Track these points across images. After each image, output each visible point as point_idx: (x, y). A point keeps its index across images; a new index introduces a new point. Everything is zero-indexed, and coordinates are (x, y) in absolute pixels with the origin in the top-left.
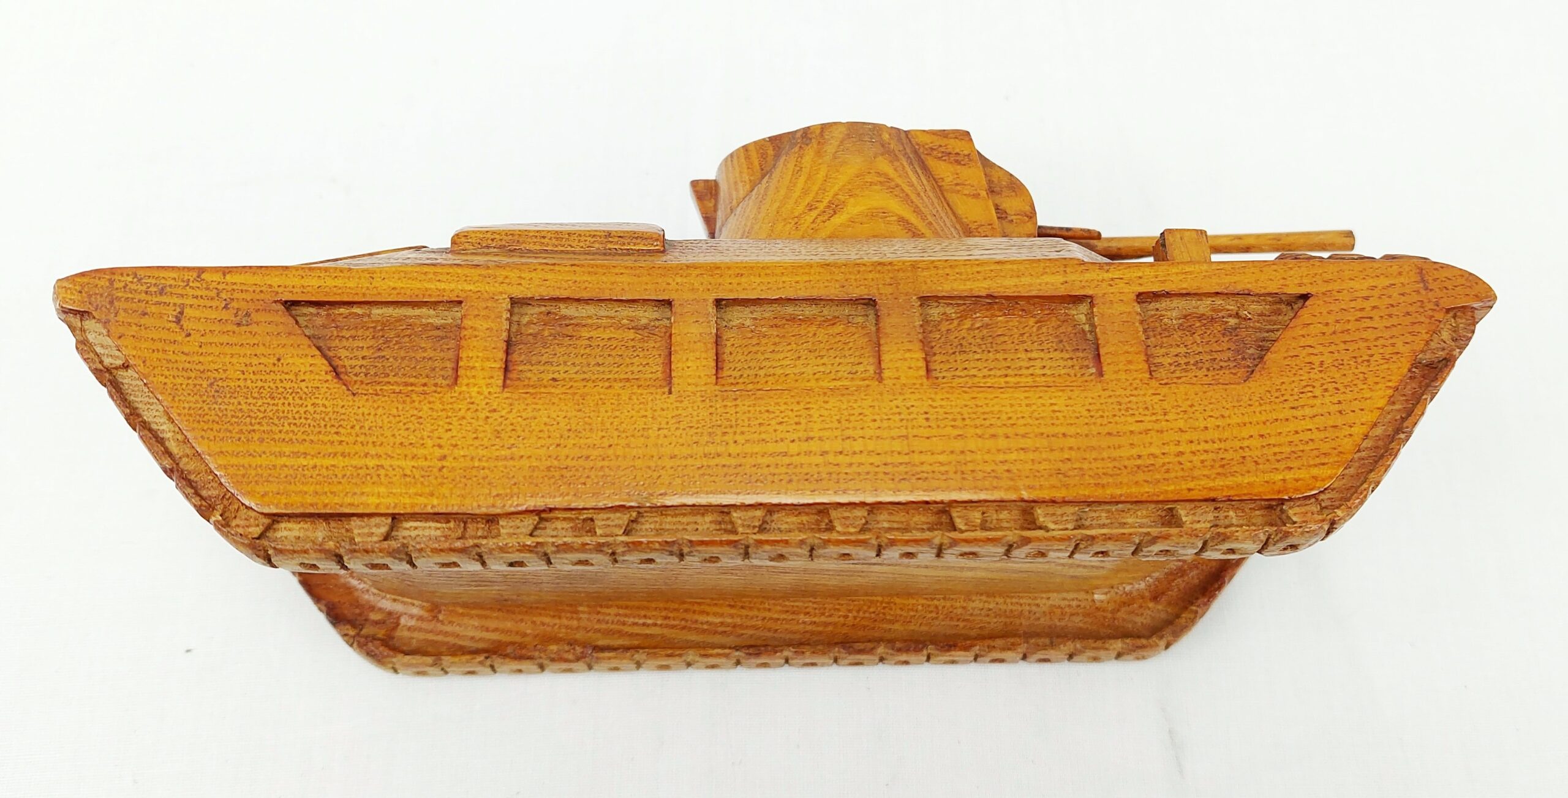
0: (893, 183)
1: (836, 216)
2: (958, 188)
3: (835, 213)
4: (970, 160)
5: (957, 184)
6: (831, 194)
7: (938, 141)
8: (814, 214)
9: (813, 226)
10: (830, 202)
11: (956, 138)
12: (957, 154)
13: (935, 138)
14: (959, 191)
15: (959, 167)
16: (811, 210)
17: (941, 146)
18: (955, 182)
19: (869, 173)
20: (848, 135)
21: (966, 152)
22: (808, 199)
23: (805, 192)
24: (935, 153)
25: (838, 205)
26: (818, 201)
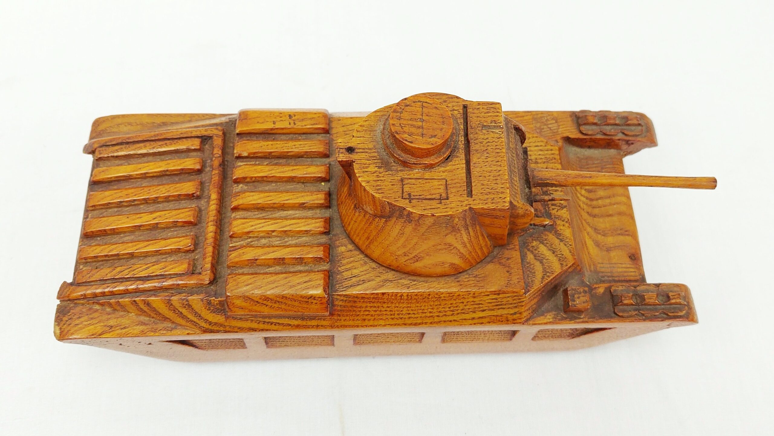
6: (417, 251)
22: (405, 250)
23: (403, 246)
25: (420, 257)
26: (410, 253)
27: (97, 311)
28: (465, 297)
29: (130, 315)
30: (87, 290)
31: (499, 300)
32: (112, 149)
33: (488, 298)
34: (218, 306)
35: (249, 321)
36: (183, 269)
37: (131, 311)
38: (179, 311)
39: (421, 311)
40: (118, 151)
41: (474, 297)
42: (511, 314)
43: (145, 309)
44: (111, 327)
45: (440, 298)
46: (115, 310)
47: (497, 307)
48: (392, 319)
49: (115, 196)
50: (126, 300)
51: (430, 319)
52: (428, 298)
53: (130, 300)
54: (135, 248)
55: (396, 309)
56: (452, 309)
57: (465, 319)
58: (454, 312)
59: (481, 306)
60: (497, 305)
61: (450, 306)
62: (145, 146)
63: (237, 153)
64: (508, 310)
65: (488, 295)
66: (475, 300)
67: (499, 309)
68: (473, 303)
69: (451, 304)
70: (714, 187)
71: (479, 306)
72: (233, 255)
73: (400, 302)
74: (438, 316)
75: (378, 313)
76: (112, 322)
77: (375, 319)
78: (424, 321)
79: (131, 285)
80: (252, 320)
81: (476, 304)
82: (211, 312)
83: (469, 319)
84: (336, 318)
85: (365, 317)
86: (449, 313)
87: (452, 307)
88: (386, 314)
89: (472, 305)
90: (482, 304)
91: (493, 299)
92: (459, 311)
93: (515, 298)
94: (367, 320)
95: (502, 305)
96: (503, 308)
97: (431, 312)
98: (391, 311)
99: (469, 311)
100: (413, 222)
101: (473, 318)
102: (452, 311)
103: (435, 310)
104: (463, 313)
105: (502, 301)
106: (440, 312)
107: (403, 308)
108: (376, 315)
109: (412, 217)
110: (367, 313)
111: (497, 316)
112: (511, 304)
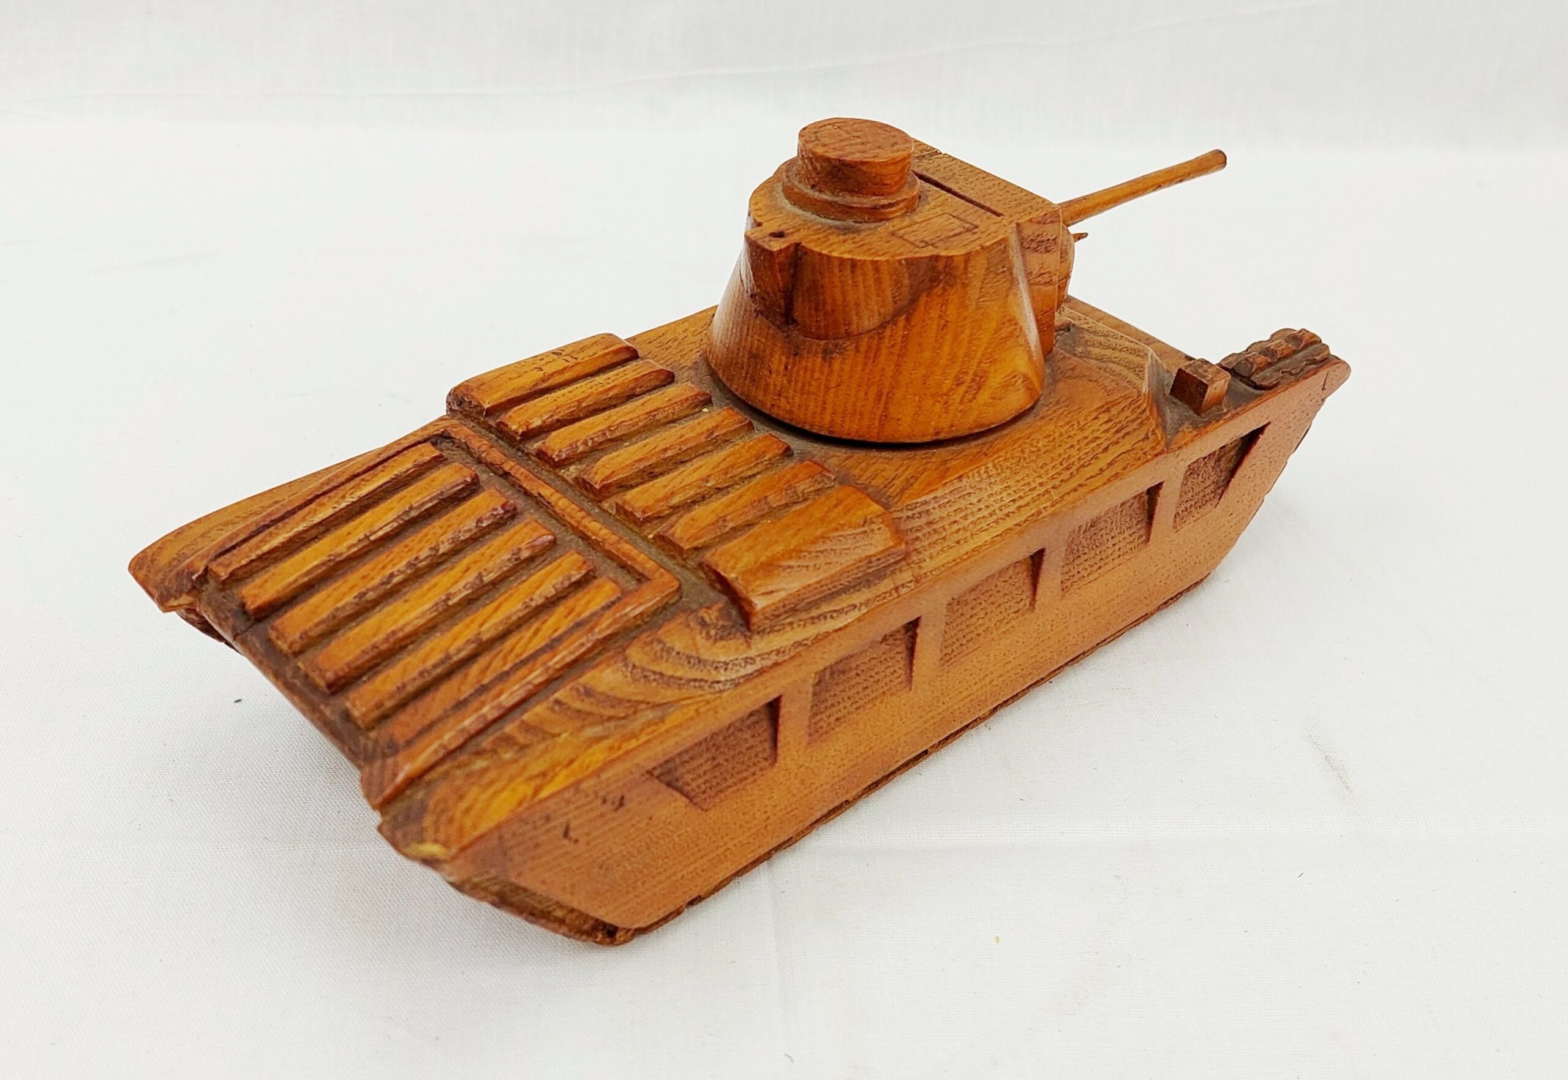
1: (982, 391)
2: (1040, 278)
3: (979, 389)
4: (1055, 244)
6: (976, 360)
7: (1038, 231)
9: (961, 407)
10: (975, 375)
13: (1036, 227)
16: (958, 385)
17: (1039, 235)
18: (1039, 273)
21: (1054, 237)
22: (954, 371)
23: (952, 358)
25: (981, 377)
26: (964, 373)
27: (484, 771)
28: (1070, 434)
29: (560, 740)
30: (440, 737)
31: (1115, 420)
32: (245, 547)
33: (1100, 424)
34: (721, 623)
35: (788, 628)
36: (610, 593)
37: (556, 730)
38: (654, 673)
39: (1027, 488)
40: (267, 541)
41: (1082, 430)
42: (1144, 441)
43: (585, 706)
44: (544, 774)
45: (1039, 450)
46: (523, 748)
47: (1121, 434)
48: (996, 522)
49: (336, 594)
50: (538, 711)
51: (1047, 499)
52: (1025, 458)
53: (545, 704)
54: (475, 626)
55: (992, 499)
56: (1065, 465)
57: (1092, 477)
58: (1071, 471)
59: (1098, 442)
60: (1118, 432)
61: (1060, 460)
62: (322, 505)
63: (520, 426)
64: (1136, 434)
65: (1096, 418)
66: (1086, 433)
67: (1123, 437)
68: (1086, 441)
69: (1060, 455)
70: (1224, 163)
71: (1096, 444)
72: (678, 531)
73: (991, 483)
74: (1054, 487)
75: (971, 519)
76: (536, 768)
77: (972, 534)
78: (1042, 507)
79: (531, 672)
80: (791, 624)
81: (1092, 442)
82: (715, 641)
83: (1097, 475)
85: (957, 537)
86: (1066, 475)
87: (1064, 462)
88: (984, 517)
89: (1087, 444)
90: (1097, 438)
91: (1107, 422)
92: (1077, 465)
93: (1133, 407)
94: (962, 542)
95: (1122, 428)
96: (1128, 433)
97: (1041, 484)
98: (987, 507)
99: (1089, 458)
100: (958, 281)
101: (1101, 469)
102: (1068, 469)
103: (1044, 479)
104: (1083, 466)
105: (1120, 422)
106: (1053, 478)
107: (1001, 493)
108: (971, 526)
109: (954, 268)
110: (955, 527)
111: (1128, 451)
112: (1133, 421)
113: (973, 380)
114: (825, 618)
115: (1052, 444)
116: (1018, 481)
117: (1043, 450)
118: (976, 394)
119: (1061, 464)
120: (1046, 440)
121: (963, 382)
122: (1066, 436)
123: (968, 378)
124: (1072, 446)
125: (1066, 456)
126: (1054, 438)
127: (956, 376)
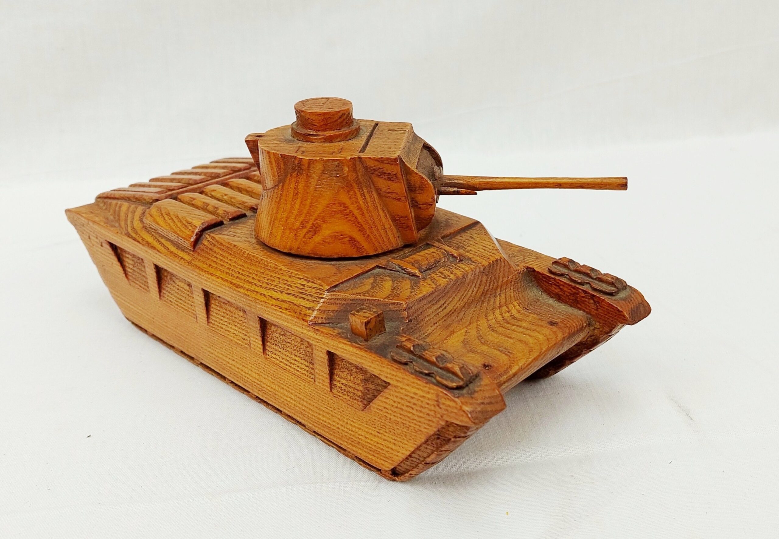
0: (348, 211)
1: (317, 235)
2: (389, 195)
3: (315, 233)
4: (397, 178)
5: (389, 193)
6: (314, 218)
7: (378, 165)
8: (305, 230)
9: (304, 240)
10: (313, 224)
11: (389, 163)
12: (389, 173)
13: (376, 163)
14: (390, 197)
15: (390, 182)
16: (303, 227)
17: (379, 168)
18: (388, 191)
19: (334, 204)
20: (323, 171)
21: (394, 173)
22: (301, 219)
23: (300, 212)
24: (376, 172)
25: (316, 228)
26: (306, 222)
28: (284, 273)
31: (306, 288)
33: (299, 282)
35: (151, 235)
41: (290, 277)
42: (307, 308)
45: (267, 266)
47: (301, 295)
48: (227, 273)
51: (249, 286)
52: (260, 263)
55: (234, 264)
56: (269, 281)
57: (271, 297)
58: (268, 286)
59: (290, 288)
60: (301, 293)
61: (269, 278)
64: (306, 302)
65: (300, 279)
66: (290, 279)
67: (300, 298)
68: (285, 282)
69: (271, 276)
71: (288, 287)
73: (240, 258)
74: (256, 285)
75: (222, 262)
77: (216, 268)
78: (244, 286)
80: (153, 235)
81: (288, 285)
82: (140, 219)
83: (274, 299)
84: (196, 255)
85: (212, 263)
86: (264, 285)
87: (269, 280)
88: (225, 267)
89: (284, 284)
90: (291, 286)
91: (302, 285)
92: (272, 287)
93: (318, 291)
94: (211, 267)
95: (304, 294)
96: (304, 299)
97: (253, 278)
98: (230, 265)
99: (279, 290)
100: (304, 173)
101: (278, 299)
102: (268, 284)
103: (257, 278)
104: (274, 290)
105: (306, 291)
106: (259, 281)
107: (239, 265)
108: (219, 265)
109: (302, 165)
110: (215, 260)
111: (295, 305)
112: (312, 296)
113: (312, 228)
114: (160, 244)
115: (274, 269)
116: (248, 268)
117: (269, 268)
118: (313, 235)
119: (268, 279)
120: (274, 266)
121: (306, 227)
122: (282, 272)
123: (309, 225)
124: (279, 278)
125: (273, 279)
126: (277, 268)
127: (302, 222)
